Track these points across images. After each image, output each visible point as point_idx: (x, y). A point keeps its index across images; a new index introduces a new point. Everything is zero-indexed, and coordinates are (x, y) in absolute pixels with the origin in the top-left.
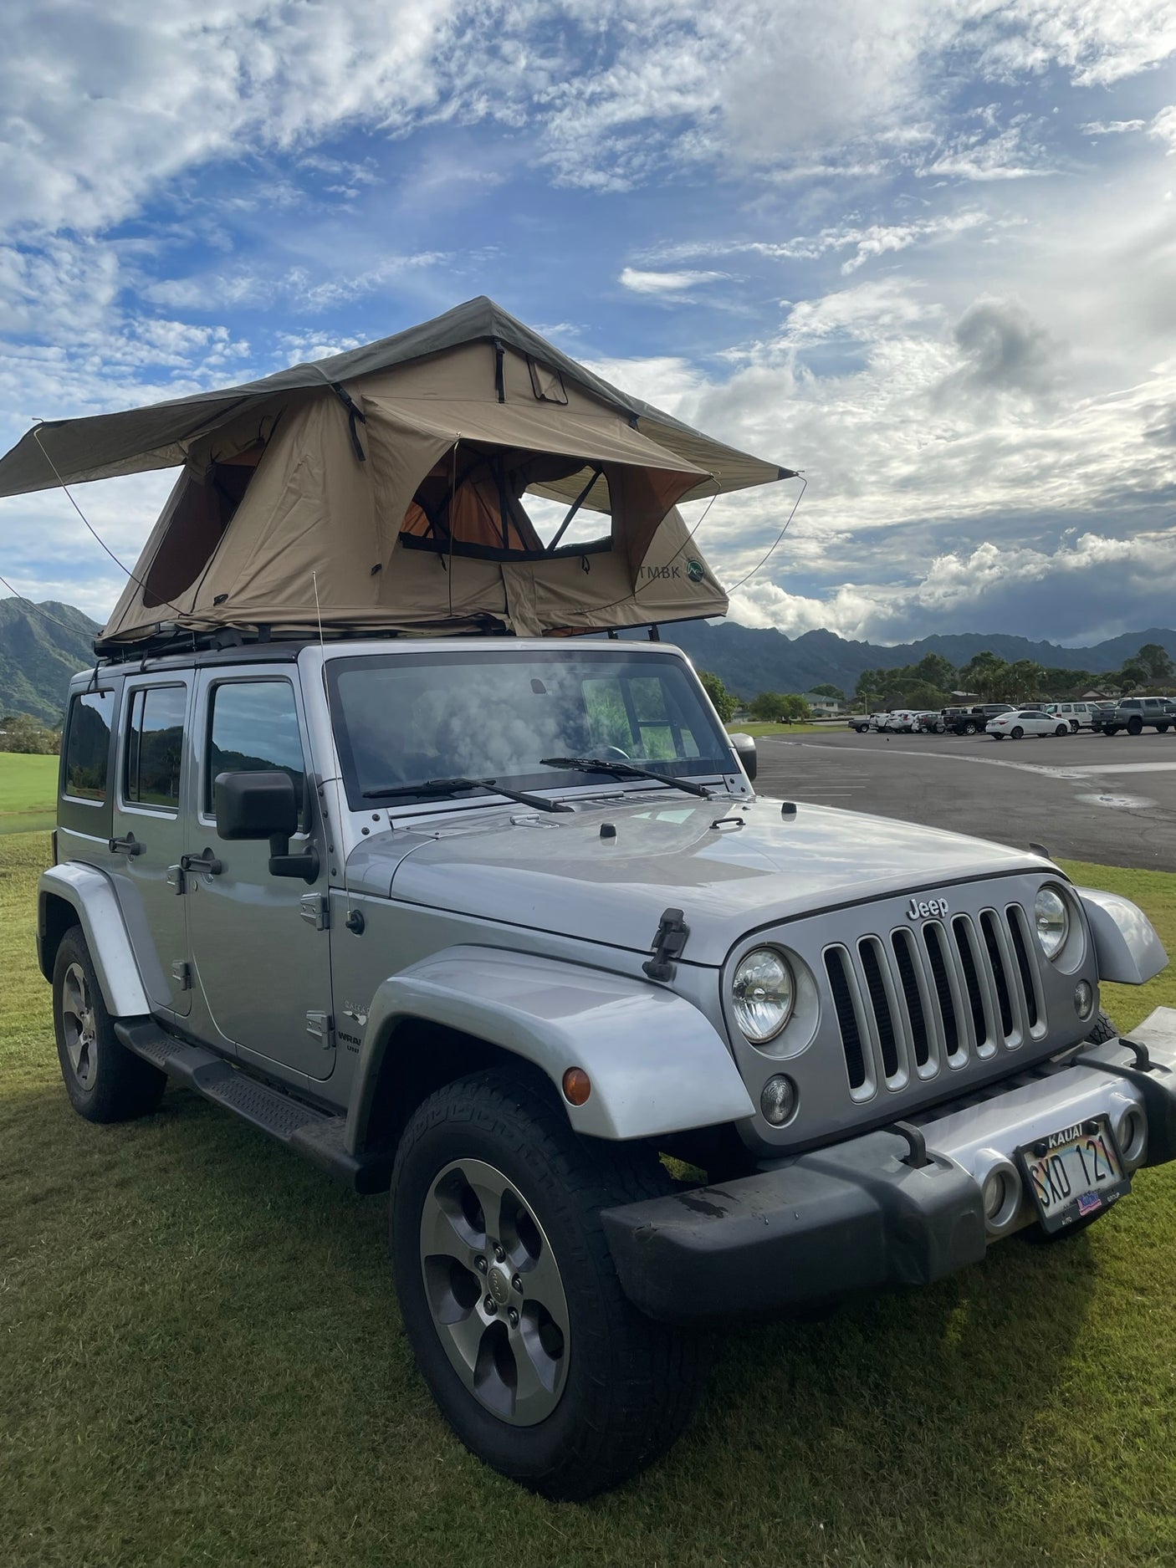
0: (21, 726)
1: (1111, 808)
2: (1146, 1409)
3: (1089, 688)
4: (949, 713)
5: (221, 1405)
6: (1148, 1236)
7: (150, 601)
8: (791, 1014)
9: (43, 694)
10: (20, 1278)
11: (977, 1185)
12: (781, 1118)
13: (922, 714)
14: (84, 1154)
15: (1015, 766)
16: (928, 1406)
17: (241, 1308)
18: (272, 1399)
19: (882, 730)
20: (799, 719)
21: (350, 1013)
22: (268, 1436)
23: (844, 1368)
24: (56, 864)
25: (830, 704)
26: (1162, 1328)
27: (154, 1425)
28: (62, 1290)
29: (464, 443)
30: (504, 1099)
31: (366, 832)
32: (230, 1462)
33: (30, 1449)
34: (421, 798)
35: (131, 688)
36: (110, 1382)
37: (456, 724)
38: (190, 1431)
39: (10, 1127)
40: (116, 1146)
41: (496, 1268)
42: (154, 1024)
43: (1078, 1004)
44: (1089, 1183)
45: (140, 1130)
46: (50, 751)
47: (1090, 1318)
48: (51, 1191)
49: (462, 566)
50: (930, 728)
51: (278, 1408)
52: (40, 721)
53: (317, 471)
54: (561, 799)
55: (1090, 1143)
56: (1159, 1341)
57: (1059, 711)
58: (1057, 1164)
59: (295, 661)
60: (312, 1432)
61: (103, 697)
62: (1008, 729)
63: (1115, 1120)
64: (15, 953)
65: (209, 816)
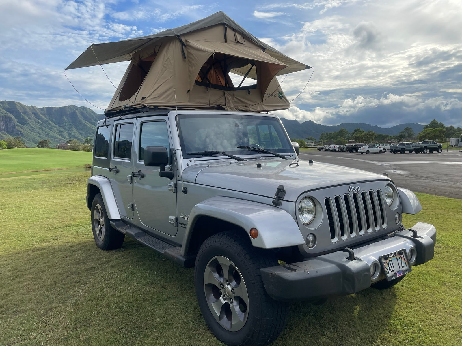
0: (74, 143)
1: (396, 174)
2: (413, 334)
3: (389, 140)
4: (347, 146)
5: (145, 325)
6: (412, 288)
7: (122, 99)
8: (315, 217)
9: (80, 133)
10: (85, 291)
11: (369, 266)
12: (312, 246)
13: (339, 146)
14: (101, 258)
15: (367, 161)
16: (349, 331)
17: (149, 300)
18: (160, 324)
19: (327, 150)
20: (302, 147)
21: (182, 217)
22: (159, 334)
23: (324, 320)
24: (92, 176)
25: (312, 143)
26: (417, 313)
27: (126, 330)
28: (97, 294)
29: (216, 53)
30: (230, 239)
31: (188, 165)
32: (149, 340)
33: (91, 336)
34: (203, 156)
35: (116, 124)
36: (113, 319)
37: (208, 140)
38: (137, 332)
39: (79, 251)
40: (110, 256)
41: (226, 287)
42: (122, 221)
43: (396, 219)
44: (400, 268)
45: (116, 253)
46: (82, 150)
47: (396, 310)
48: (92, 268)
49: (213, 91)
50: (342, 150)
51: (162, 326)
52: (79, 141)
53: (172, 61)
54: (243, 158)
55: (400, 257)
56: (416, 316)
57: (380, 146)
58: (391, 262)
59: (167, 115)
60: (172, 333)
61: (107, 127)
62: (365, 151)
63: (408, 251)
64: (77, 204)
65: (141, 161)
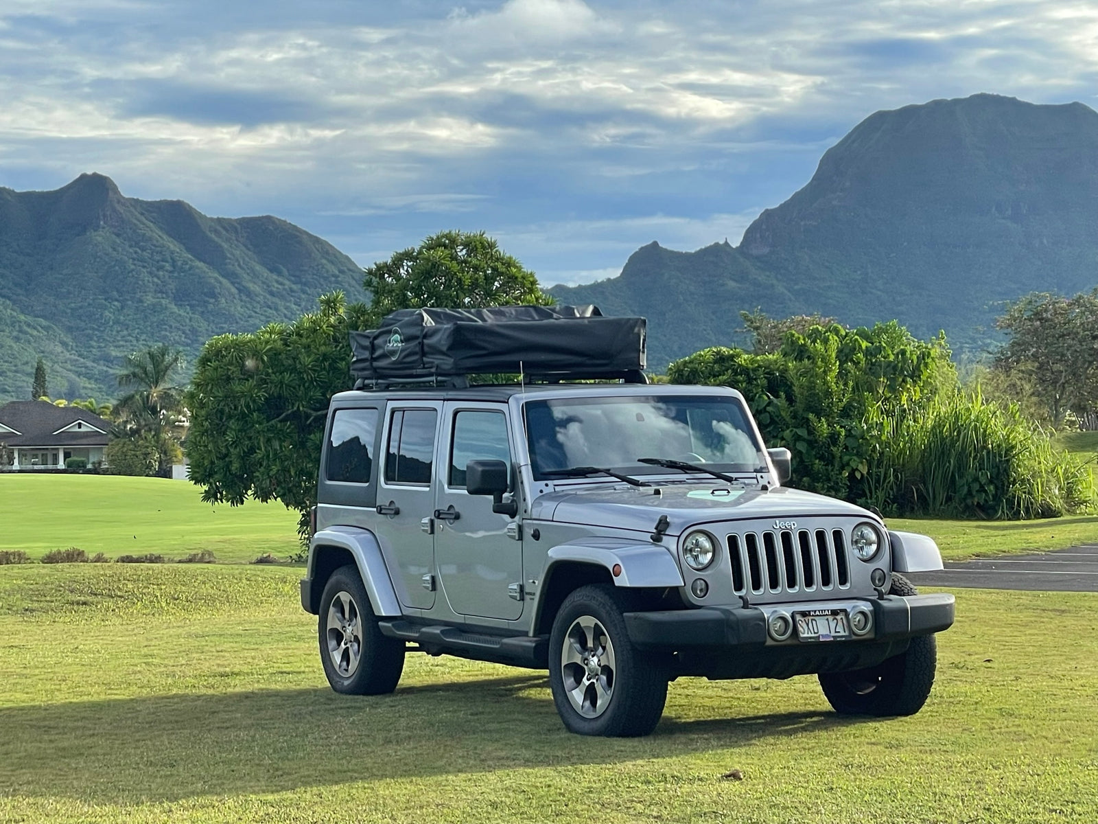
8: (713, 559)
11: (764, 615)
12: (701, 595)
21: (532, 581)
31: (541, 491)
34: (570, 477)
35: (393, 409)
41: (591, 661)
42: (404, 620)
43: (873, 579)
44: (830, 632)
54: (647, 481)
58: (813, 621)
59: (507, 402)
63: (852, 613)
65: (452, 487)
